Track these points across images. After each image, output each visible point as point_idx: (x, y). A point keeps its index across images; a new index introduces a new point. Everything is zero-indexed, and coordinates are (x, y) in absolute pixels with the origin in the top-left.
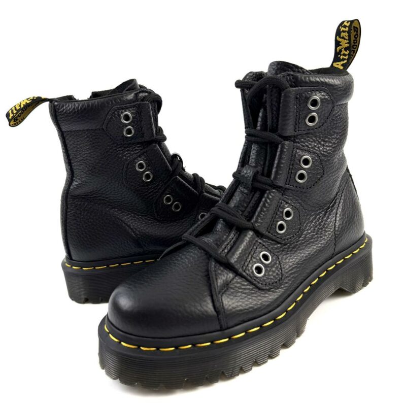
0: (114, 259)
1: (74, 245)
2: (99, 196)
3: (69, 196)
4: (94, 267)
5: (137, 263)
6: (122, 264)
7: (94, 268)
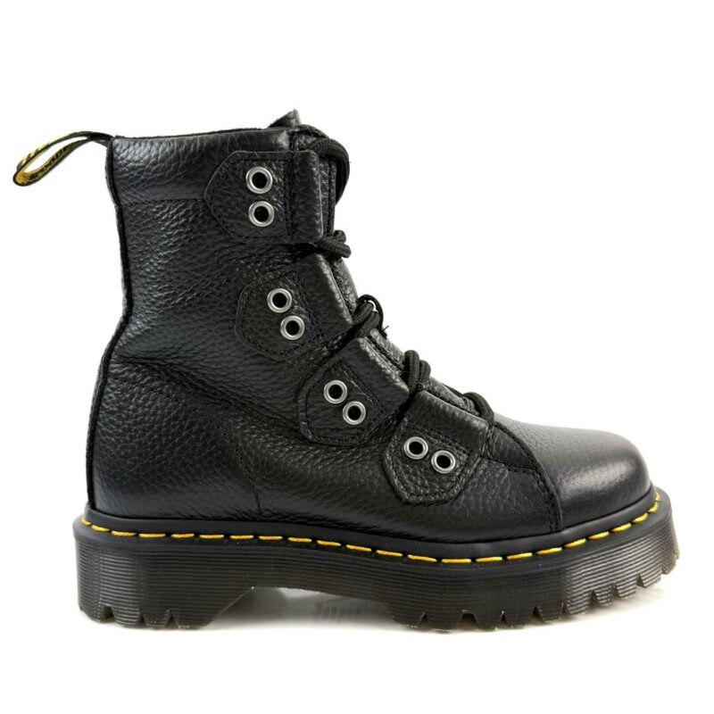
0: (186, 519)
1: (103, 473)
2: (180, 364)
3: (114, 356)
4: (138, 533)
5: (237, 537)
6: (203, 536)
7: (137, 536)
